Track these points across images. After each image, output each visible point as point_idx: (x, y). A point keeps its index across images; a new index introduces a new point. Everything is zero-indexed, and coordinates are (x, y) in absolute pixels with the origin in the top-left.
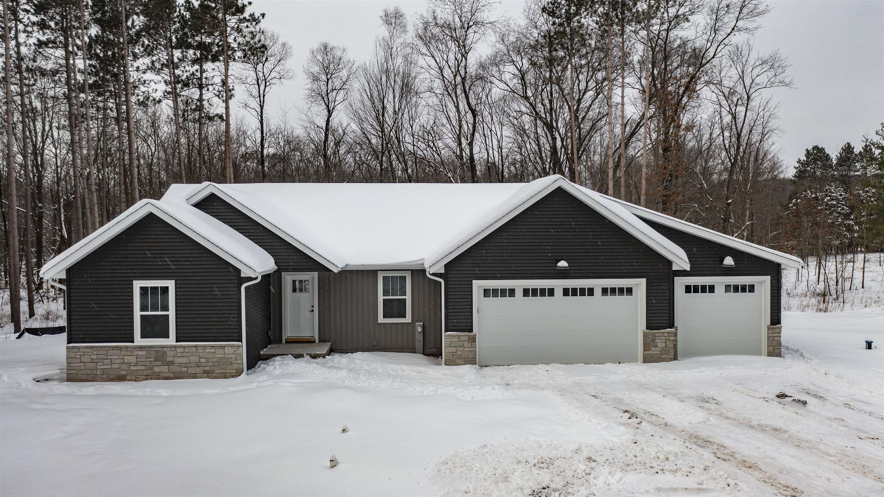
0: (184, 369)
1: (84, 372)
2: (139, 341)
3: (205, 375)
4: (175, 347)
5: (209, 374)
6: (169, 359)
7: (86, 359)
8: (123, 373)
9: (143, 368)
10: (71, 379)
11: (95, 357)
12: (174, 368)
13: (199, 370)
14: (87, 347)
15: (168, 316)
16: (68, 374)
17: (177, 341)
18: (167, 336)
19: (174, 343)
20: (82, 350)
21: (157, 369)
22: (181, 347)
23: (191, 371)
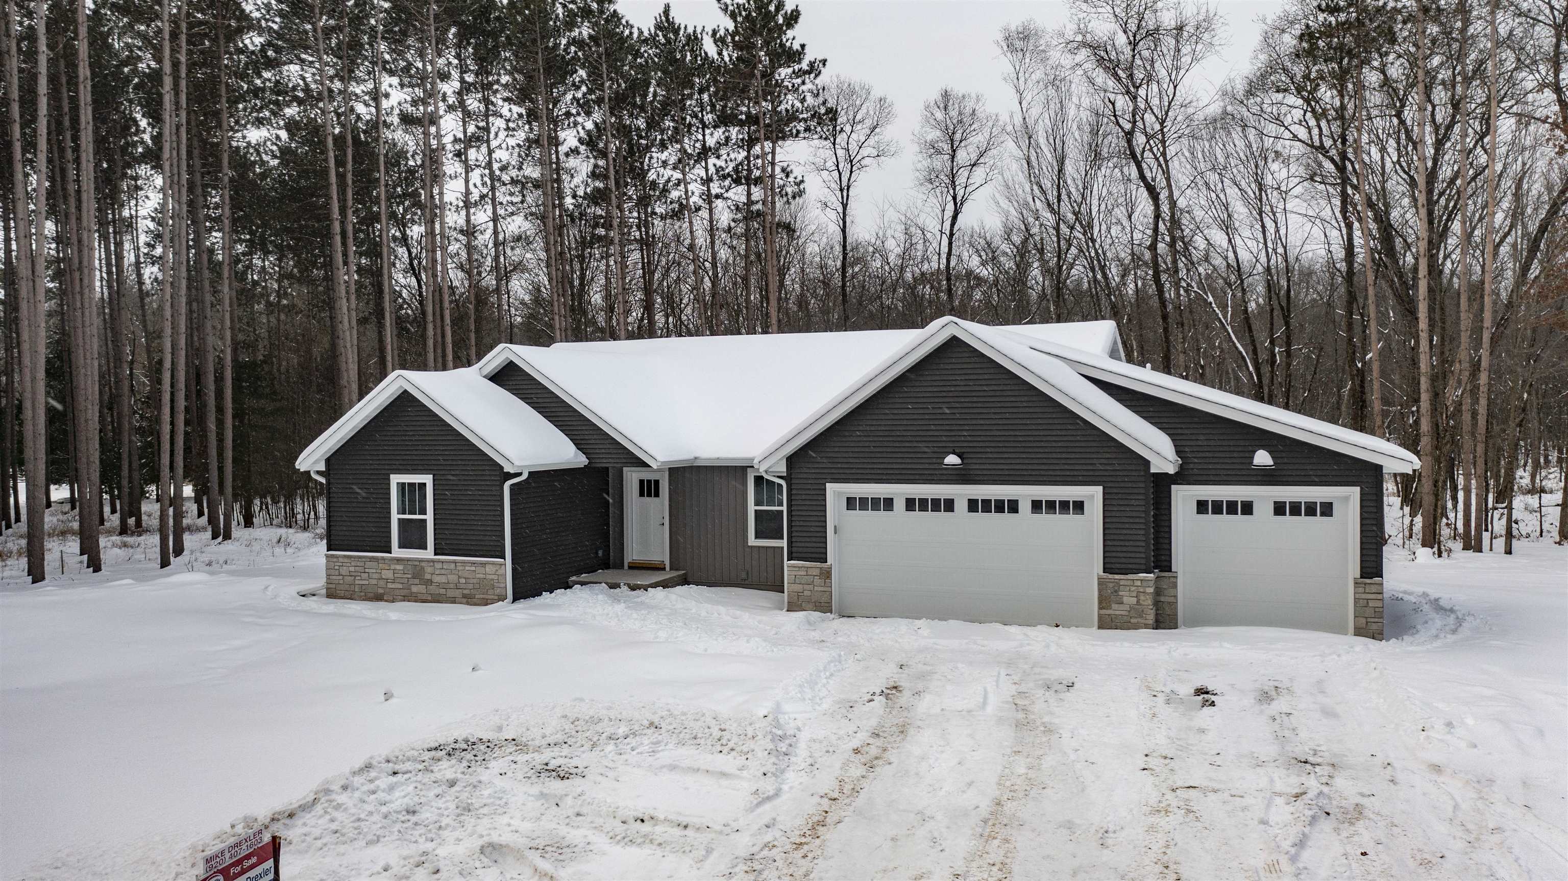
0: (442, 591)
1: (342, 587)
2: (397, 552)
3: (464, 600)
4: (433, 561)
5: (470, 600)
6: (428, 576)
7: (344, 571)
8: (381, 591)
9: (400, 586)
10: (331, 594)
11: (352, 569)
12: (433, 589)
13: (458, 593)
14: (345, 556)
15: (425, 521)
16: (327, 589)
17: (436, 554)
18: (425, 547)
19: (432, 556)
20: (341, 560)
21: (414, 589)
22: (439, 561)
23: (451, 593)
